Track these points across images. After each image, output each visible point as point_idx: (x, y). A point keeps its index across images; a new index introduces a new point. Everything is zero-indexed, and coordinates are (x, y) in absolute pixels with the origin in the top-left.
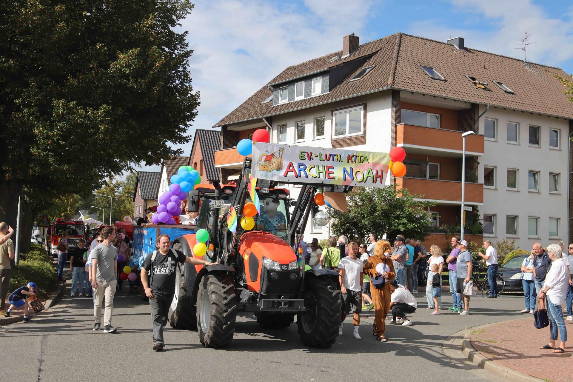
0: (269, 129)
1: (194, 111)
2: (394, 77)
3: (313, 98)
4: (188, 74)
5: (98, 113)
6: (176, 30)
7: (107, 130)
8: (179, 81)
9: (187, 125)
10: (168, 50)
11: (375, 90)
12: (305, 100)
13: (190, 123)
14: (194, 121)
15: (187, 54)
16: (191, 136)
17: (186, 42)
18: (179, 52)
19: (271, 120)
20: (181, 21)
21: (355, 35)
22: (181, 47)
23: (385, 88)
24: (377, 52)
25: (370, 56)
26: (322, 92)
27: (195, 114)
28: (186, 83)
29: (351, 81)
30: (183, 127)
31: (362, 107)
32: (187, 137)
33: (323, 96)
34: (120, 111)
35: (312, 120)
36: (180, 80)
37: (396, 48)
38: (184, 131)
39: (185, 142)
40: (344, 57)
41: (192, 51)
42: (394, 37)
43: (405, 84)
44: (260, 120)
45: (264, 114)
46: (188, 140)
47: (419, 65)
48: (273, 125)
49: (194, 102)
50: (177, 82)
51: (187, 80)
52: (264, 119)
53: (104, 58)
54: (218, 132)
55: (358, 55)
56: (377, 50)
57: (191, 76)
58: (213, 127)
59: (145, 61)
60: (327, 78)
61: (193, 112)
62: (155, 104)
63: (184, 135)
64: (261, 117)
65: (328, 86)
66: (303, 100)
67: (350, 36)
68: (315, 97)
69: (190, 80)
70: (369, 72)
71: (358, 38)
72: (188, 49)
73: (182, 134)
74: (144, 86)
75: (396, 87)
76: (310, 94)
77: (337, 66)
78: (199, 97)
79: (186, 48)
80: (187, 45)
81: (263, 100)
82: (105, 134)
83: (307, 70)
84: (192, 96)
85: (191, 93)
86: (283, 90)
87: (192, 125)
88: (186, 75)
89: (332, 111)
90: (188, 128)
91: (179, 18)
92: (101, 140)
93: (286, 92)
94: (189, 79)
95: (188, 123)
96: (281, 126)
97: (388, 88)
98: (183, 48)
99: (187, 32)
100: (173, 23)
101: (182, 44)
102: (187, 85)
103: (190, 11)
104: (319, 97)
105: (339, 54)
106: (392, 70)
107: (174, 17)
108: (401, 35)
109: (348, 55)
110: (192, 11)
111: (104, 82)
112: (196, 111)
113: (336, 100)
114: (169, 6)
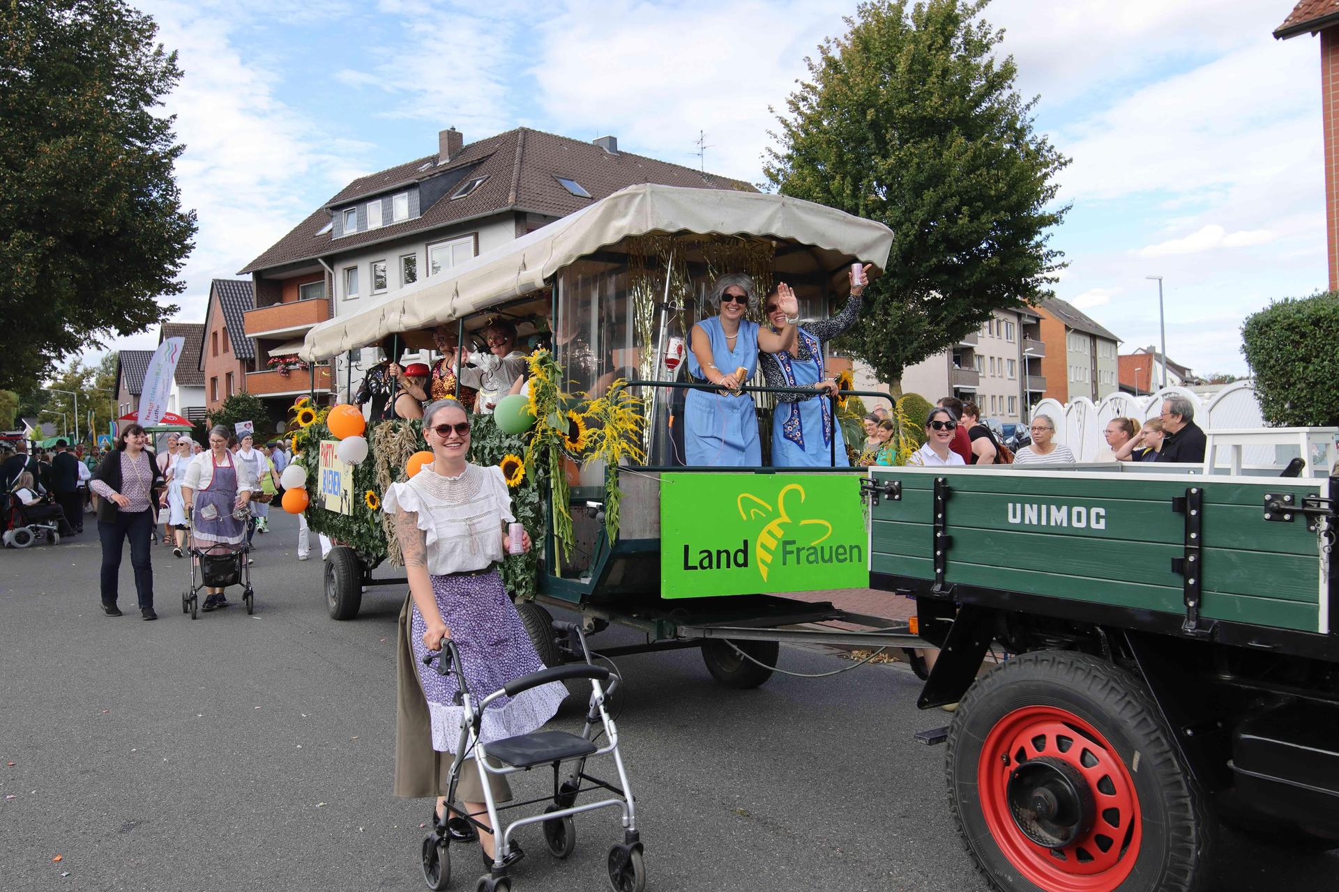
0: (330, 275)
1: (188, 241)
2: (517, 192)
3: (396, 226)
4: (172, 181)
5: (8, 245)
6: (154, 112)
7: (29, 274)
8: (158, 192)
9: (176, 265)
10: (138, 143)
11: (489, 213)
12: (383, 229)
13: (182, 260)
14: (188, 257)
15: (175, 153)
16: (185, 282)
17: (170, 131)
18: (160, 146)
19: (332, 260)
20: (161, 98)
21: (457, 130)
22: (162, 139)
23: (504, 209)
24: (492, 155)
25: (480, 162)
26: (410, 215)
27: (190, 248)
28: (171, 196)
29: (453, 198)
30: (171, 267)
31: (471, 238)
32: (177, 285)
33: (412, 221)
34: (51, 242)
35: (397, 258)
36: (161, 192)
37: (518, 150)
38: (174, 274)
39: (177, 292)
40: (441, 163)
41: (184, 146)
42: (514, 134)
43: (534, 202)
44: (314, 262)
45: (320, 251)
46: (180, 288)
47: (554, 175)
48: (336, 267)
49: (187, 227)
50: (155, 194)
51: (172, 191)
52: (320, 260)
53: (16, 152)
54: (249, 283)
55: (461, 161)
56: (490, 153)
57: (178, 184)
58: (237, 274)
59: (91, 158)
60: (416, 193)
61: (185, 242)
62: (115, 229)
63: (173, 280)
64: (315, 256)
65: (418, 206)
66: (380, 229)
67: (448, 132)
68: (399, 225)
69: (178, 192)
70: (480, 185)
71: (461, 135)
72: (175, 143)
73: (171, 280)
74: (93, 199)
75: (520, 208)
76: (392, 219)
77: (430, 176)
78: (195, 218)
79: (172, 140)
80: (173, 136)
81: (317, 231)
82: (26, 281)
83: (385, 183)
84: (181, 217)
85: (180, 211)
86: (349, 213)
87: (184, 265)
88: (170, 183)
89: (427, 245)
90: (179, 269)
91: (160, 92)
92: (18, 290)
93: (353, 218)
94: (175, 189)
95: (178, 261)
96: (349, 270)
97: (509, 208)
98: (165, 141)
99: (174, 117)
100: (149, 101)
101: (164, 135)
102: (171, 198)
103: (176, 82)
104: (405, 223)
105: (434, 159)
106: (513, 183)
107: (149, 91)
108: (525, 132)
109: (447, 161)
110: (181, 82)
111: (17, 193)
112: (193, 242)
113: (432, 227)
114: (140, 72)
